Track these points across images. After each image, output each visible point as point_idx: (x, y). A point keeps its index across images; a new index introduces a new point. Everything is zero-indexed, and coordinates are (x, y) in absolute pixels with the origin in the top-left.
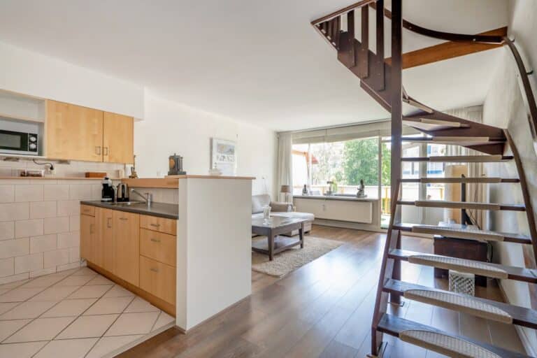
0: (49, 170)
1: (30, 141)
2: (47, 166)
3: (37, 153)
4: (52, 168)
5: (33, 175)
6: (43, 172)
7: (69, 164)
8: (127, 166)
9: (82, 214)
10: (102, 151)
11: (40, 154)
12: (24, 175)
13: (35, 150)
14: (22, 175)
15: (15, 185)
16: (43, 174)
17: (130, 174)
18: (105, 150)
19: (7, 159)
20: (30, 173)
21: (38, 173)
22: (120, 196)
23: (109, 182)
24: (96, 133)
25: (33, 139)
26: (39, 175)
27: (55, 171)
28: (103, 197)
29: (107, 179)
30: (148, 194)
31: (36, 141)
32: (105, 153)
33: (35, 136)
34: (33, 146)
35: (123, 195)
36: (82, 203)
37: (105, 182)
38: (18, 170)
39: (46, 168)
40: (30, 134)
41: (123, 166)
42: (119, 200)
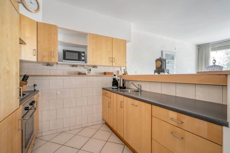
0: (89, 71)
1: (82, 56)
2: (89, 69)
3: (84, 62)
4: (90, 70)
5: (83, 74)
6: (87, 72)
7: (97, 68)
8: (122, 68)
9: (103, 95)
10: (112, 60)
11: (86, 63)
12: (80, 74)
13: (83, 60)
14: (79, 74)
15: (76, 79)
16: (87, 73)
17: (124, 73)
18: (113, 59)
19: (73, 66)
20: (82, 73)
21: (85, 73)
22: (122, 86)
23: (116, 77)
24: (109, 50)
25: (83, 55)
26: (85, 74)
27: (91, 72)
28: (113, 86)
29: (115, 75)
30: (139, 85)
31: (84, 56)
32: (113, 61)
33: (84, 53)
34: (83, 58)
35: (123, 85)
36: (103, 89)
37: (114, 77)
38: (78, 72)
39: (88, 70)
40: (82, 52)
41: (120, 68)
42: (121, 88)
